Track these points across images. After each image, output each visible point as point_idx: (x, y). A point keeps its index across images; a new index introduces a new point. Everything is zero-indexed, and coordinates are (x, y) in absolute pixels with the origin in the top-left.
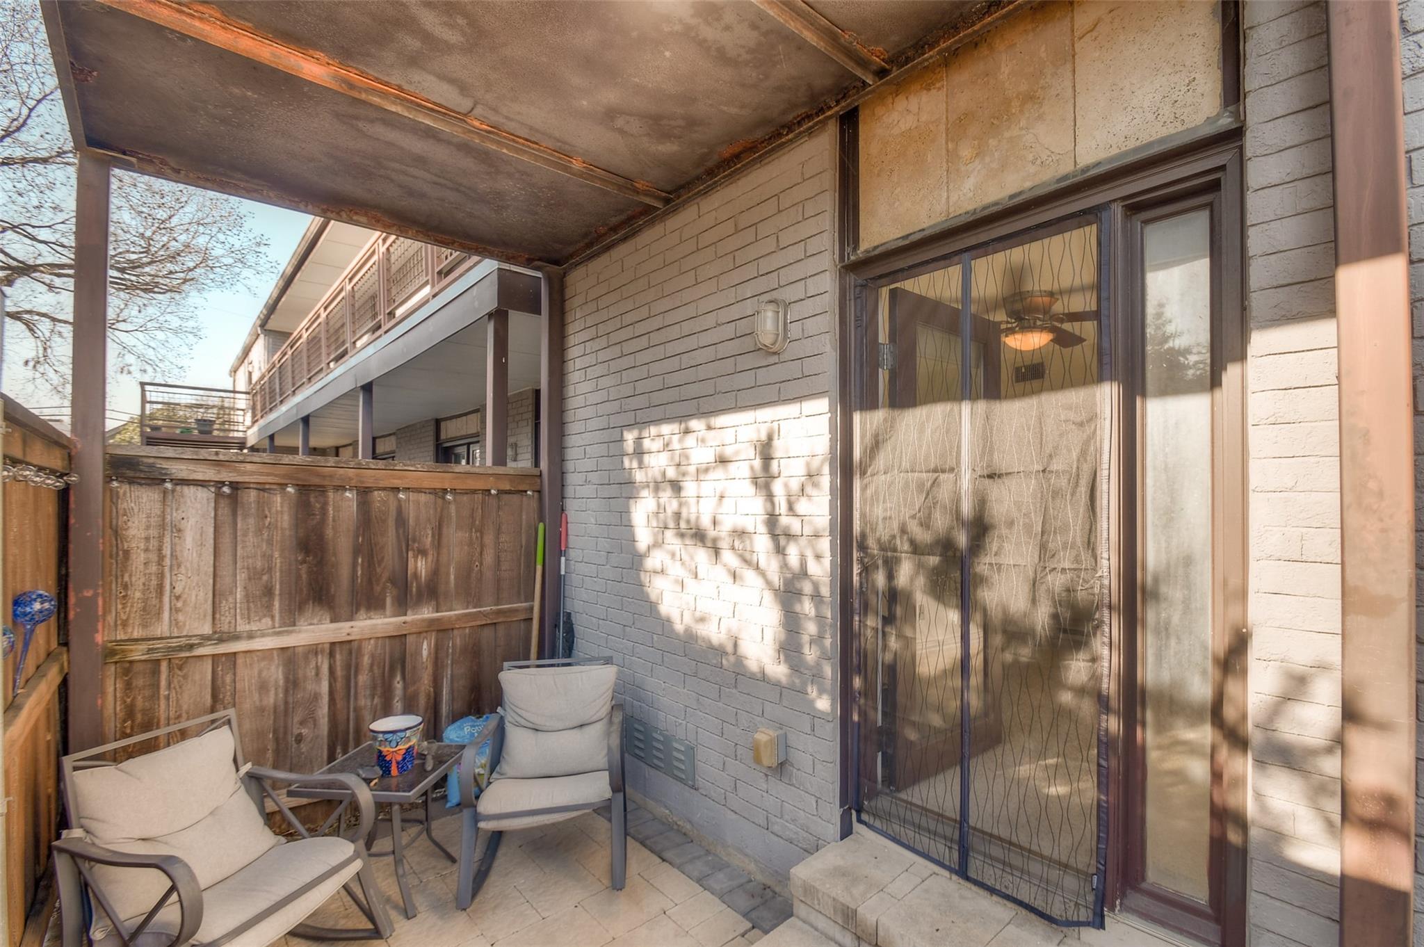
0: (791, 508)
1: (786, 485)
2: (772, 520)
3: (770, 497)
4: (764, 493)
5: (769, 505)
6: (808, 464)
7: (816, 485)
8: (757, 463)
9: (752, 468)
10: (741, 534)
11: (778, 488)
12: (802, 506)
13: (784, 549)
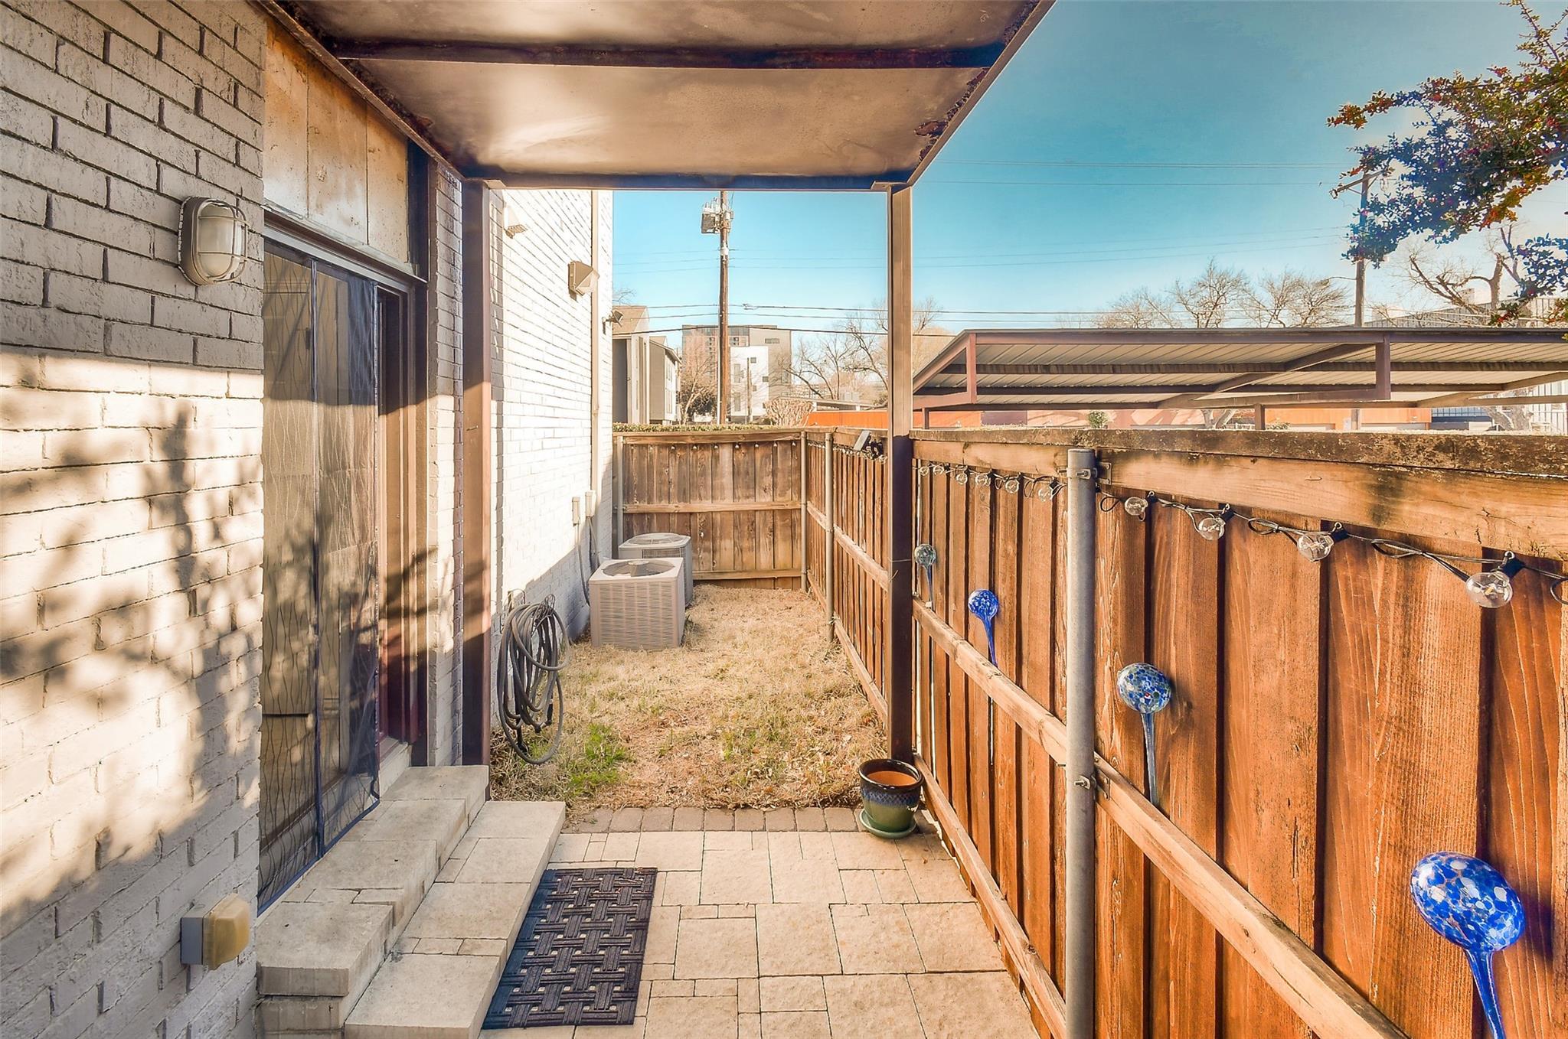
0: (217, 534)
1: (210, 500)
2: (185, 564)
3: (183, 523)
4: (171, 520)
5: (181, 538)
6: (241, 467)
7: (251, 495)
8: (160, 469)
9: (148, 474)
10: (123, 608)
11: (197, 508)
12: (234, 530)
13: (206, 603)
